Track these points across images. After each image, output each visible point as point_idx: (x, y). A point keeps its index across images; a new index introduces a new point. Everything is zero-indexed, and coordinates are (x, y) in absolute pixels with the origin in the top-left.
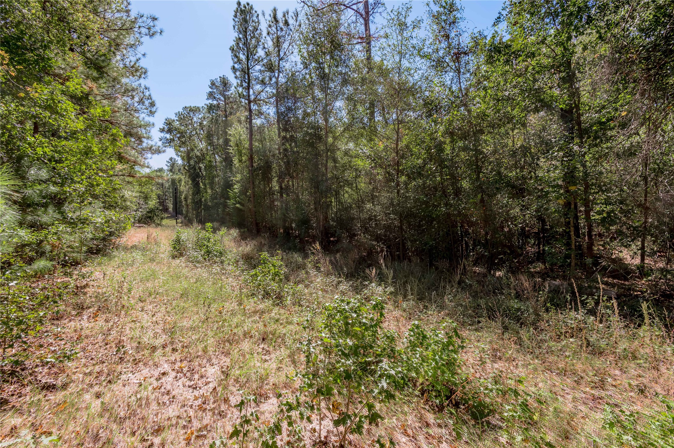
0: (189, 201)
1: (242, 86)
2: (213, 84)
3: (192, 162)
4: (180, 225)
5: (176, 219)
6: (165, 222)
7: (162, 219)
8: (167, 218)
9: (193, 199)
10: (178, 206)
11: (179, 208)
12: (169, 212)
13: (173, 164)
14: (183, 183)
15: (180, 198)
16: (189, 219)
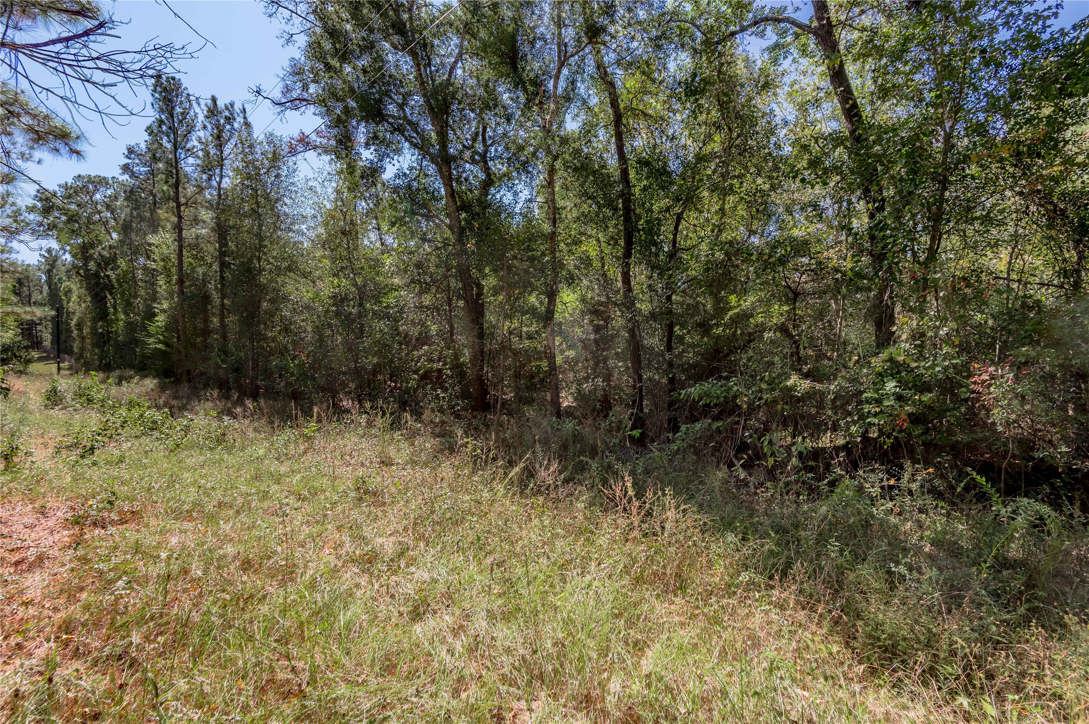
0: (86, 331)
1: (167, 182)
2: (131, 151)
3: (92, 265)
4: (68, 372)
5: (59, 363)
6: (34, 367)
7: (29, 361)
8: (40, 359)
9: (94, 329)
10: (63, 337)
11: (65, 342)
12: (43, 347)
13: (55, 261)
14: (74, 298)
15: (69, 324)
16: (85, 362)
